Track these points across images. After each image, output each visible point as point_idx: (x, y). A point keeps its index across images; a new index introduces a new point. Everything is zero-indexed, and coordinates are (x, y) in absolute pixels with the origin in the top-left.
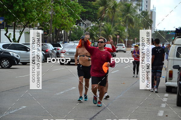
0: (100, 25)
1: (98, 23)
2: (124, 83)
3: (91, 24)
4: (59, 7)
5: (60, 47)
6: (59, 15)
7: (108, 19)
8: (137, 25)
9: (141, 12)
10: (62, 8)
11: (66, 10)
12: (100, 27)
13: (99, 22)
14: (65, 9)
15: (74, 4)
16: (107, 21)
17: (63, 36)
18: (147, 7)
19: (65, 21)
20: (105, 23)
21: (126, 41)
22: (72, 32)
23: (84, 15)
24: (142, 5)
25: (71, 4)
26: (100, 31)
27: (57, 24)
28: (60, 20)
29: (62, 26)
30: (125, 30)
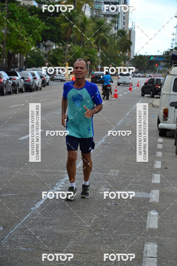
0: (66, 47)
1: (63, 45)
2: (103, 125)
3: (53, 46)
4: (14, 24)
5: (17, 76)
6: (14, 34)
7: (76, 39)
8: (113, 47)
9: (117, 30)
10: (18, 25)
11: (23, 28)
12: (65, 49)
13: (65, 43)
14: (22, 26)
15: (33, 20)
16: (74, 43)
17: (19, 62)
18: (124, 24)
19: (22, 42)
20: (72, 45)
21: (98, 69)
22: (29, 56)
23: (46, 34)
24: (118, 22)
25: (29, 20)
26: (65, 55)
27: (12, 46)
28: (15, 40)
29: (18, 49)
30: (97, 54)
